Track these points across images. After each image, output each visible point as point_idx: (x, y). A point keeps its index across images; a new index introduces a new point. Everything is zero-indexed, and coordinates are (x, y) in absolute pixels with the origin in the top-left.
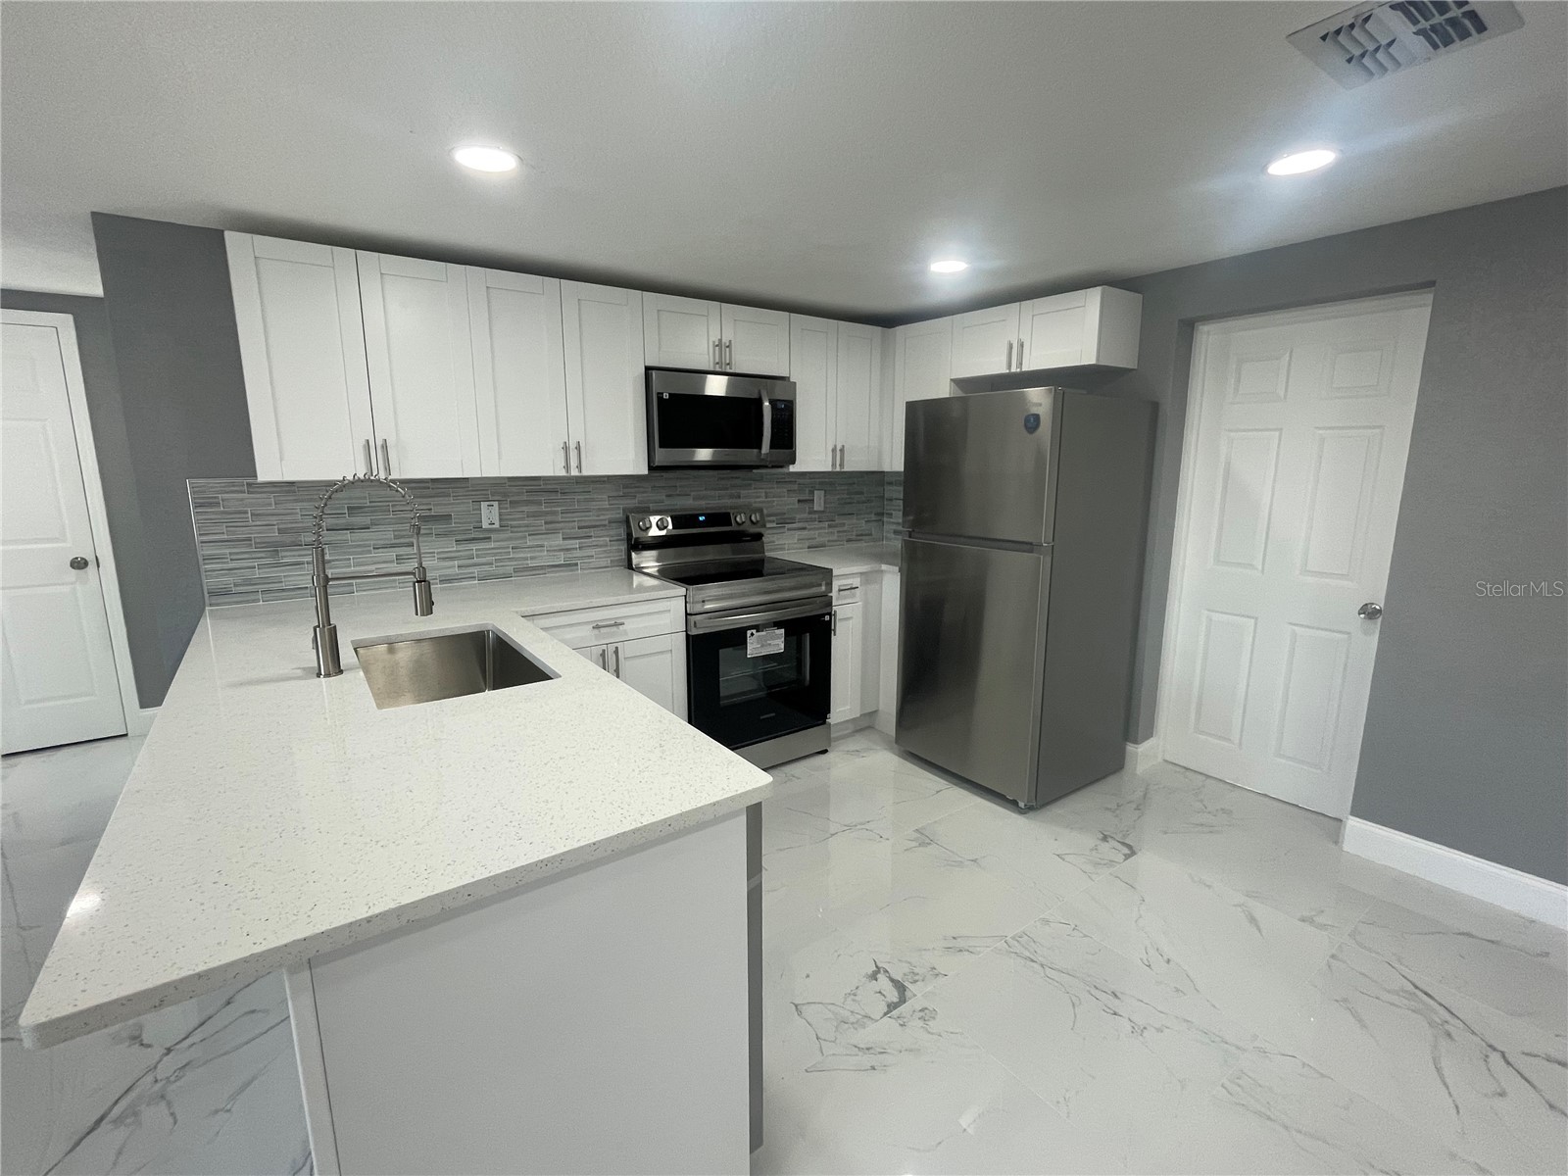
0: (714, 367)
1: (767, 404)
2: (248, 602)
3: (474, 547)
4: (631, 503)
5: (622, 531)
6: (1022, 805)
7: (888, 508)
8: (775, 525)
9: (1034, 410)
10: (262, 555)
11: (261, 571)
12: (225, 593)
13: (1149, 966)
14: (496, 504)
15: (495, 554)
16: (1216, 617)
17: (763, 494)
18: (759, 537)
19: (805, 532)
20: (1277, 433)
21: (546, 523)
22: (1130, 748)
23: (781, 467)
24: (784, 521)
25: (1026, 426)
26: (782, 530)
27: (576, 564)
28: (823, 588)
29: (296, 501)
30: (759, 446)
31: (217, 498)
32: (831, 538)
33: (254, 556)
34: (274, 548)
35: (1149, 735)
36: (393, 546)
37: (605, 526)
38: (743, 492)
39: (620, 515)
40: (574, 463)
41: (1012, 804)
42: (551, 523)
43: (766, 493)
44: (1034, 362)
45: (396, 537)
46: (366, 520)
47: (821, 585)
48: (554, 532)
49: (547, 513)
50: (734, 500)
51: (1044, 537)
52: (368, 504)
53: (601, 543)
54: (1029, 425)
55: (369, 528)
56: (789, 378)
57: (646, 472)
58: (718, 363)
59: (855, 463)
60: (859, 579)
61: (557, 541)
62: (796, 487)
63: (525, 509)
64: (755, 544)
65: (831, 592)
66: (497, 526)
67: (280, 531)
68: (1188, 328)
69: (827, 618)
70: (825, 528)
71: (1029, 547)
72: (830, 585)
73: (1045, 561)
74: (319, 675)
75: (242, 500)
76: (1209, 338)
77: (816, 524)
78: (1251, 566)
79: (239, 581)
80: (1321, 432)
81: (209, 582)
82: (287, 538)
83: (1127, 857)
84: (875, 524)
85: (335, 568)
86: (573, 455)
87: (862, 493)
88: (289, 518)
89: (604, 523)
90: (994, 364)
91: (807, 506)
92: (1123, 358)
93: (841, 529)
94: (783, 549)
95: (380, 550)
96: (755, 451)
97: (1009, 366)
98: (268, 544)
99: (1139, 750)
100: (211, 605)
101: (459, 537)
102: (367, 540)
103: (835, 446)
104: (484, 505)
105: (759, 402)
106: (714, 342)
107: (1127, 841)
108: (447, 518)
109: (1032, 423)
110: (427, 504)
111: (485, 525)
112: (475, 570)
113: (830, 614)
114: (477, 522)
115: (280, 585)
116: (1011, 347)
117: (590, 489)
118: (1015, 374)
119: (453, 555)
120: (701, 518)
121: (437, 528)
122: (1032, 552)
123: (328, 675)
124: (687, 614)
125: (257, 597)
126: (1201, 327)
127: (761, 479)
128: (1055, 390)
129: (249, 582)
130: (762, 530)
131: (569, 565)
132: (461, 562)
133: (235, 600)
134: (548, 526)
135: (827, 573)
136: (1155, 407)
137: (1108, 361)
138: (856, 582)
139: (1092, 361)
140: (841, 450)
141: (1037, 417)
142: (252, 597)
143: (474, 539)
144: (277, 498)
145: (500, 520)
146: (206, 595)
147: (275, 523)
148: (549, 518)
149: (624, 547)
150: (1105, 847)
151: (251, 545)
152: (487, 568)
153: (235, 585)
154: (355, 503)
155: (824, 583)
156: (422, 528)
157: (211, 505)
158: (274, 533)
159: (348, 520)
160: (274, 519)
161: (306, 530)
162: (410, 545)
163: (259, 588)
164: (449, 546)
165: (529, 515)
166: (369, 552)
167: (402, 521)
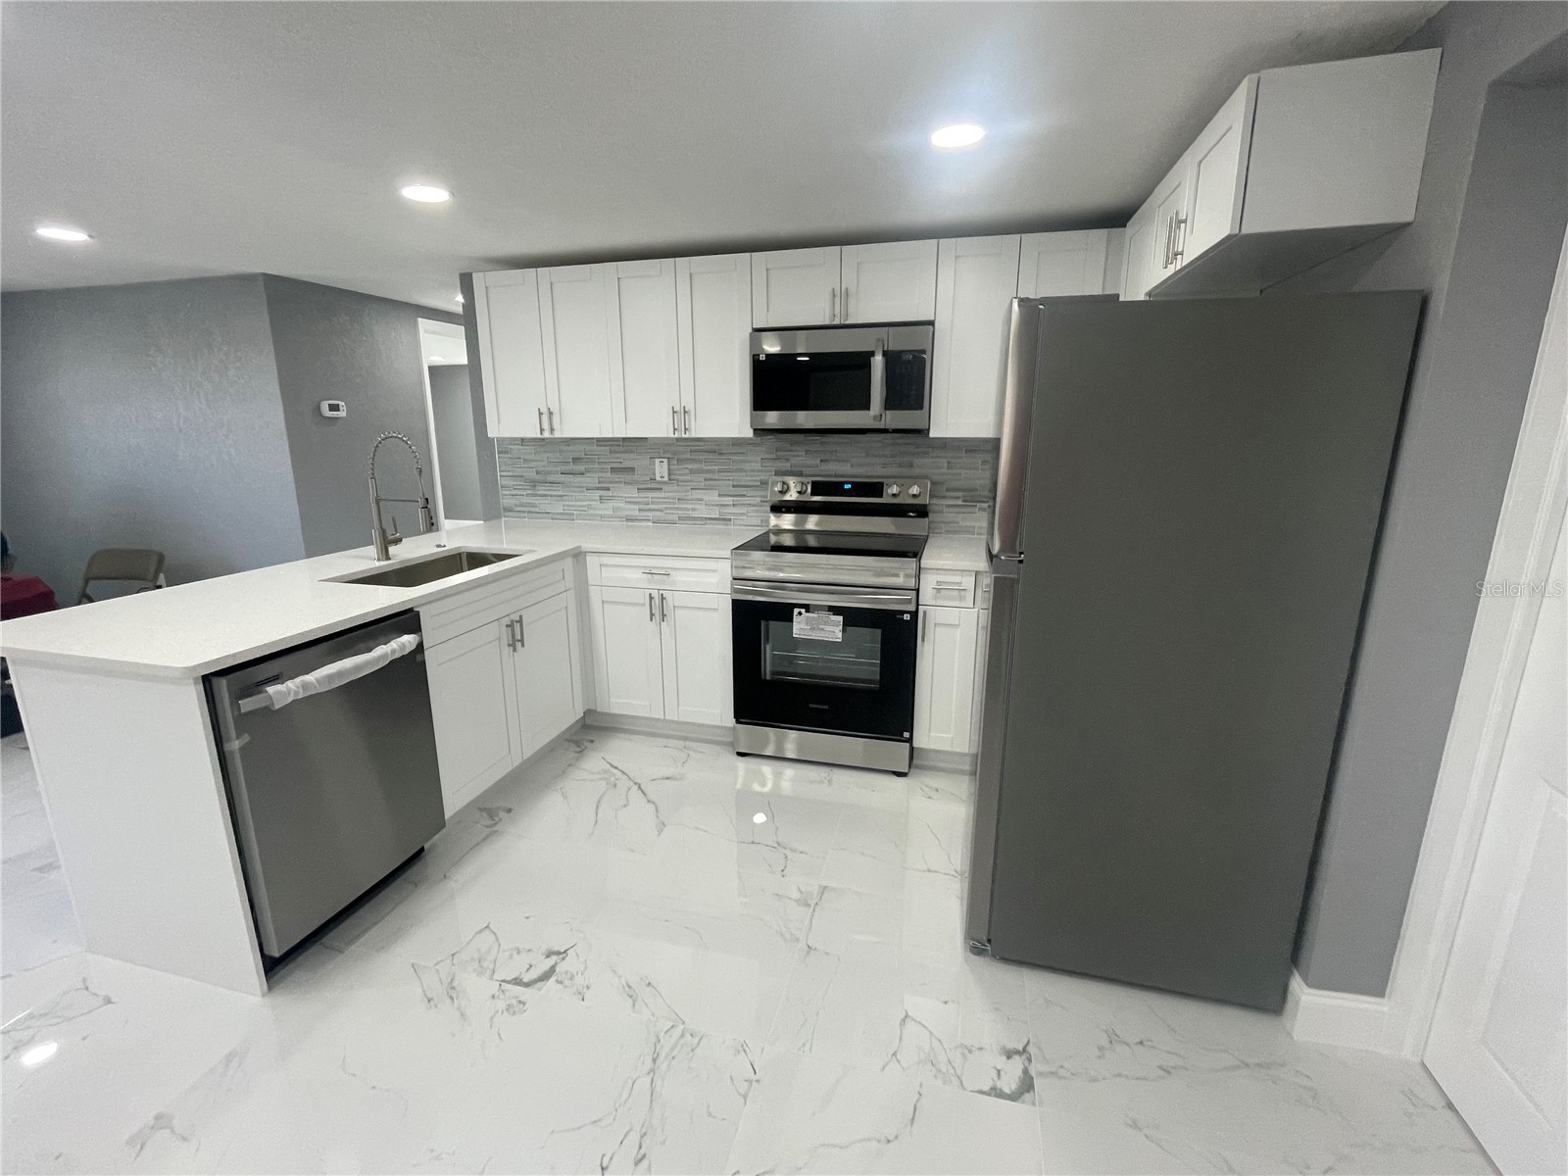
2: (520, 518)
3: (650, 495)
8: (960, 503)
10: (528, 487)
11: (528, 498)
12: (510, 510)
14: (665, 460)
15: (666, 503)
17: (946, 464)
18: (923, 513)
21: (705, 480)
27: (730, 520)
29: (545, 452)
31: (509, 448)
33: (524, 488)
34: (534, 484)
36: (598, 489)
37: (756, 486)
38: (918, 461)
42: (711, 480)
43: (948, 462)
45: (599, 482)
46: (581, 468)
48: (712, 488)
49: (708, 471)
52: (584, 456)
53: (751, 502)
55: (583, 474)
57: (749, 435)
61: (713, 496)
63: (689, 466)
64: (922, 521)
66: (666, 479)
67: (538, 473)
75: (519, 450)
79: (517, 502)
81: (504, 504)
82: (541, 478)
85: (566, 501)
86: (683, 418)
88: (541, 463)
89: (756, 483)
95: (590, 491)
98: (530, 479)
100: (504, 518)
101: (640, 486)
102: (582, 483)
104: (657, 461)
108: (632, 470)
110: (617, 458)
111: (658, 478)
112: (650, 514)
114: (652, 474)
115: (537, 509)
119: (635, 500)
120: (847, 487)
121: (624, 477)
125: (525, 516)
129: (522, 505)
131: (724, 519)
132: (642, 507)
133: (515, 515)
134: (708, 483)
142: (522, 515)
143: (650, 489)
144: (536, 449)
145: (669, 474)
146: (502, 511)
148: (708, 476)
151: (523, 480)
152: (658, 513)
153: (516, 506)
154: (577, 455)
156: (615, 477)
157: (506, 452)
158: (532, 475)
159: (571, 467)
160: (534, 464)
161: (550, 473)
162: (608, 489)
163: (527, 509)
164: (632, 492)
165: (692, 472)
166: (583, 492)
167: (603, 471)
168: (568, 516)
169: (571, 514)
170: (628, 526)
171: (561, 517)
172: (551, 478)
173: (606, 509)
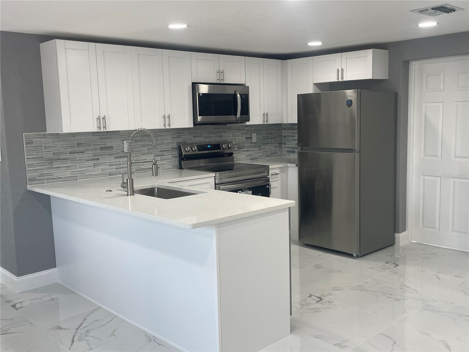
0: (217, 81)
1: (239, 96)
2: (41, 183)
3: (121, 160)
4: (181, 140)
5: (176, 153)
6: (354, 255)
7: (284, 140)
8: (237, 149)
9: (350, 98)
10: (47, 164)
11: (46, 170)
12: (34, 179)
13: (402, 289)
16: (426, 178)
17: (232, 135)
18: (231, 154)
19: (249, 152)
20: (442, 104)
21: (148, 149)
22: (397, 235)
23: (243, 123)
24: (240, 147)
25: (347, 104)
26: (239, 152)
28: (266, 174)
29: (59, 141)
30: (236, 114)
31: (33, 140)
32: (259, 155)
33: (44, 164)
34: (51, 161)
35: (404, 230)
36: (92, 160)
37: (170, 150)
38: (223, 134)
39: (175, 145)
40: (167, 123)
41: (351, 256)
42: (149, 149)
44: (348, 77)
45: (93, 156)
46: (82, 149)
47: (265, 172)
48: (150, 153)
49: (148, 145)
50: (220, 138)
51: (357, 147)
52: (84, 142)
53: (169, 158)
54: (348, 104)
55: (84, 152)
56: (245, 84)
57: (192, 126)
58: (218, 80)
59: (272, 121)
60: (279, 170)
62: (245, 132)
63: (140, 143)
64: (230, 157)
65: (269, 175)
67: (54, 154)
68: (407, 64)
69: (268, 187)
70: (257, 150)
71: (351, 151)
72: (268, 172)
73: (357, 156)
74: (128, 195)
75: (41, 141)
76: (415, 67)
77: (254, 149)
78: (437, 156)
79: (39, 174)
80: (456, 103)
81: (29, 175)
82: (56, 157)
83: (395, 267)
84: (278, 148)
85: (72, 169)
86: (167, 119)
87: (272, 134)
88: (56, 148)
89: (169, 149)
90: (332, 78)
91: (249, 140)
92: (382, 75)
93: (264, 151)
94: (240, 160)
95: (88, 162)
96: (234, 116)
97: (338, 78)
98: (49, 159)
99: (400, 236)
100: (29, 185)
101: (115, 156)
102: (83, 157)
103: (264, 113)
104: (125, 142)
105: (235, 95)
106: (217, 71)
107: (396, 263)
108: (111, 147)
109: (349, 103)
110: (103, 142)
111: (125, 151)
113: (269, 185)
114: (122, 149)
115: (53, 176)
116: (338, 71)
117: (164, 134)
118: (341, 82)
119: (113, 163)
120: (209, 146)
121: (107, 152)
122: (352, 153)
123: (130, 195)
124: (215, 184)
125: (44, 181)
126: (411, 62)
127: (230, 129)
128: (357, 91)
129: (42, 175)
130: (233, 151)
132: (117, 167)
133: (37, 182)
134: (149, 151)
135: (267, 168)
136: (396, 94)
137: (378, 77)
138: (278, 171)
139: (371, 78)
140: (266, 115)
141: (351, 101)
143: (121, 157)
144: (53, 140)
146: (28, 180)
147: (51, 150)
148: (149, 147)
149: (177, 160)
150: (387, 265)
151: (43, 160)
153: (37, 176)
154: (79, 142)
155: (266, 172)
156: (103, 152)
157: (31, 143)
158: (51, 155)
159: (77, 149)
160: (51, 149)
161: (62, 153)
162: (98, 159)
163: (46, 177)
164: (112, 159)
165: (142, 146)
166: (84, 162)
167: (95, 149)
168: (75, 178)
169: (75, 177)
170: (110, 178)
171: (70, 179)
172: (62, 157)
173: (98, 170)
